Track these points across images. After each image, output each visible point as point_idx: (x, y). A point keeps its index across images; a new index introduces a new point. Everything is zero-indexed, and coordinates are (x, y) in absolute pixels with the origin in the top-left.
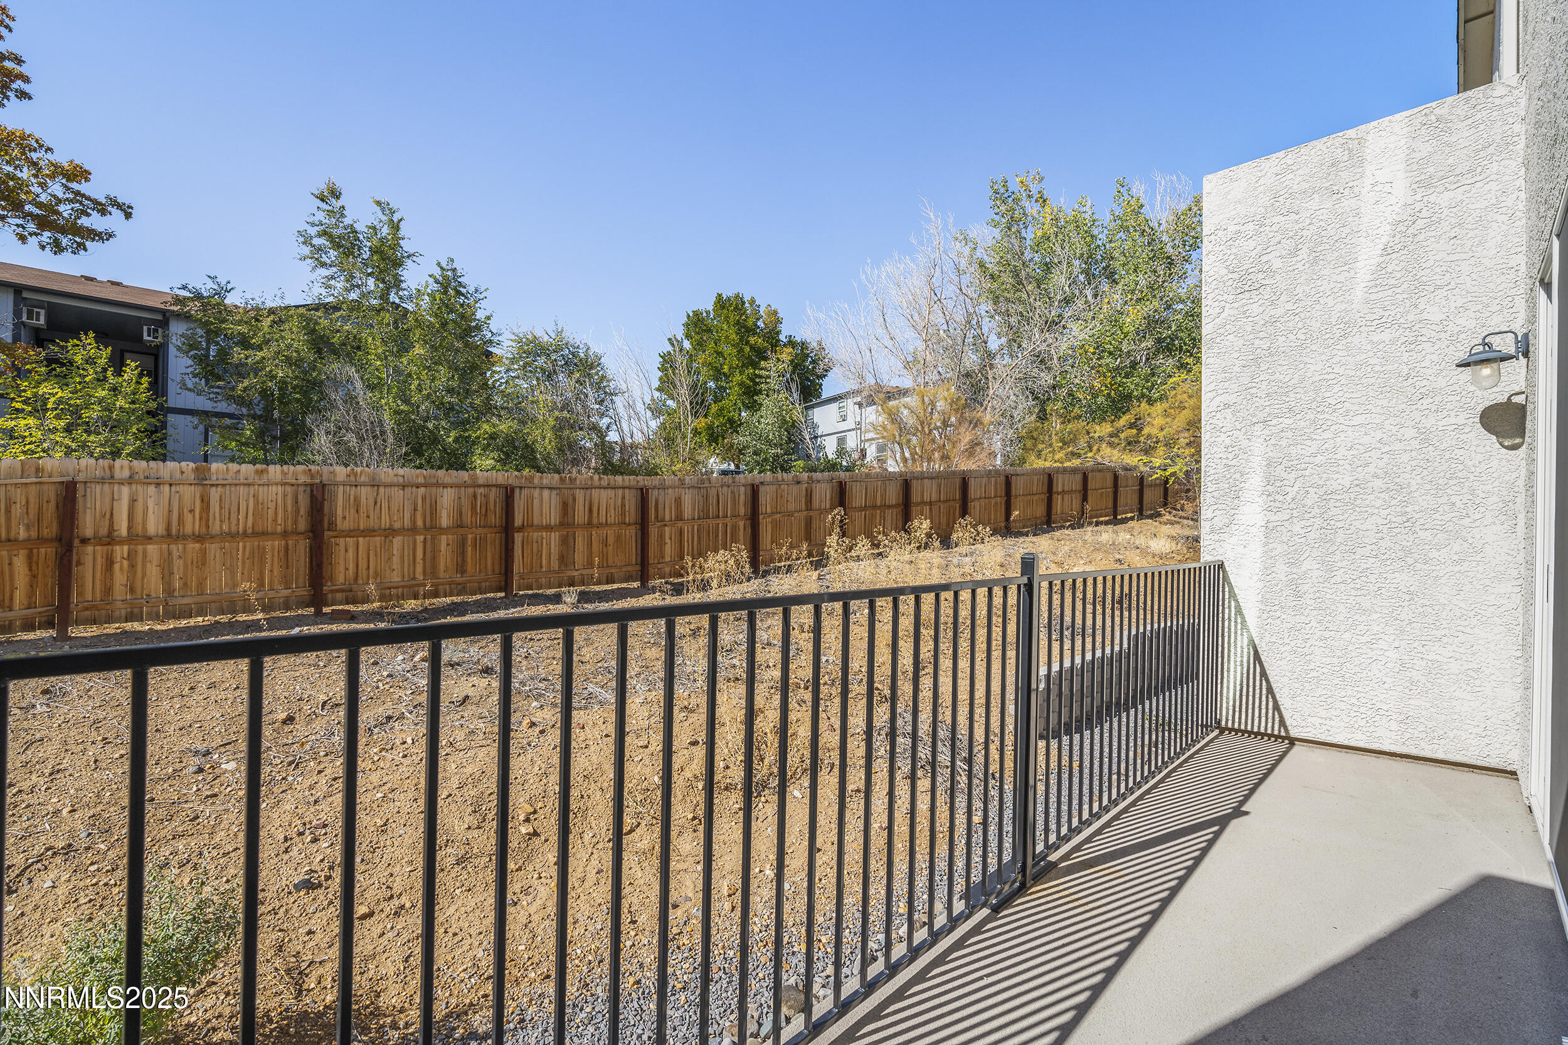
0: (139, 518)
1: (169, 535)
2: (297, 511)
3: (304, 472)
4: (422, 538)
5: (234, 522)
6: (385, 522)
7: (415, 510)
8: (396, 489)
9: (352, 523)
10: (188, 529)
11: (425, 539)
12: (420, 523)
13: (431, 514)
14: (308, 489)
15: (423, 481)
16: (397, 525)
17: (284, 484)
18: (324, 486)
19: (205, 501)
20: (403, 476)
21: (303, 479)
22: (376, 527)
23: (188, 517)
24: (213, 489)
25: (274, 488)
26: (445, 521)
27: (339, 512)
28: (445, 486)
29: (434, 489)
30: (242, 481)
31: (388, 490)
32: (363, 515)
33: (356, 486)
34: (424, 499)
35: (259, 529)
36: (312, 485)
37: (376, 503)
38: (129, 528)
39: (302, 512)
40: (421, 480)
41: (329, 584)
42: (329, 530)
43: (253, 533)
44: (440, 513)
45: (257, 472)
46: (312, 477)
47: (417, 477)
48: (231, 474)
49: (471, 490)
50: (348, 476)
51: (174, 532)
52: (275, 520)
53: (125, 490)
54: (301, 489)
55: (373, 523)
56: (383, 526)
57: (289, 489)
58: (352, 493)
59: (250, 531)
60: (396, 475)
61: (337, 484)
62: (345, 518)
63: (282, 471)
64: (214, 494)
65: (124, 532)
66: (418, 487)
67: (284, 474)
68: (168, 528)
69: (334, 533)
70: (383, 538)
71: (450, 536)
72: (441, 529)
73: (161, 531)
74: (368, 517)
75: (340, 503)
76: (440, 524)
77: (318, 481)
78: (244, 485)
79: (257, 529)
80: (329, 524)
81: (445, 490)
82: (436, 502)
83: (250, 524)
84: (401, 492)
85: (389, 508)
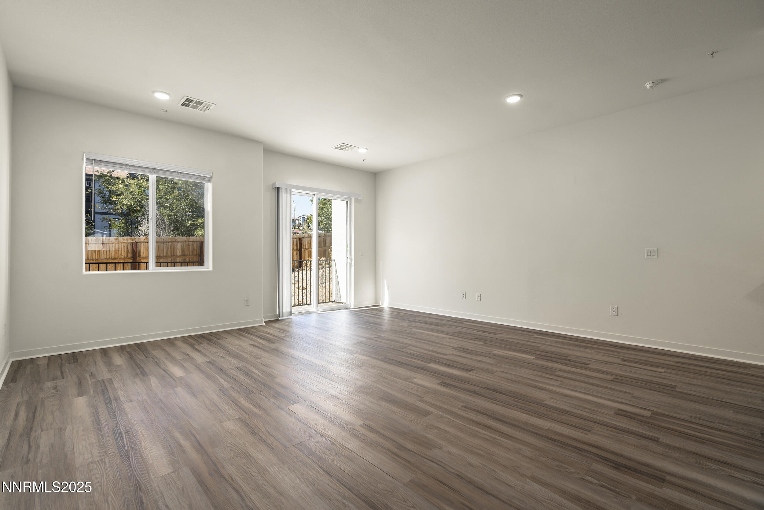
2: (128, 251)
3: (130, 239)
4: (170, 259)
7: (168, 250)
9: (146, 255)
10: (94, 257)
11: (171, 259)
12: (169, 254)
13: (173, 251)
14: (132, 244)
15: (170, 240)
16: (162, 255)
17: (124, 243)
18: (136, 243)
20: (163, 239)
21: (130, 241)
23: (94, 254)
25: (121, 244)
26: (178, 253)
27: (142, 251)
28: (178, 242)
29: (174, 243)
30: (110, 242)
33: (147, 243)
34: (171, 246)
35: (116, 257)
36: (132, 243)
39: (130, 252)
42: (138, 257)
43: (114, 258)
44: (177, 251)
45: (115, 239)
46: (133, 240)
49: (187, 243)
50: (145, 239)
51: (90, 258)
52: (121, 254)
54: (129, 244)
57: (125, 244)
58: (146, 245)
59: (113, 258)
60: (161, 239)
61: (141, 242)
62: (144, 253)
63: (123, 239)
66: (168, 243)
67: (124, 239)
71: (180, 259)
72: (177, 256)
75: (142, 248)
77: (134, 241)
78: (111, 243)
79: (115, 257)
80: (139, 255)
81: (178, 243)
82: (175, 247)
83: (113, 256)
84: (163, 244)
85: (159, 249)
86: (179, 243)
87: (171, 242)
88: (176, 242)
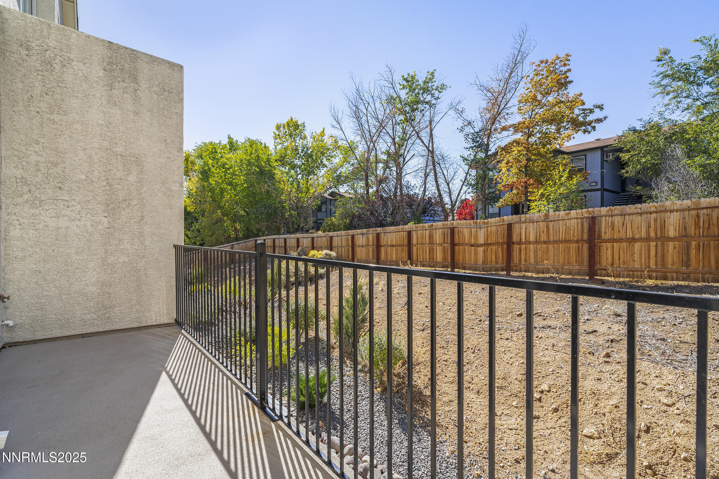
0: (528, 235)
1: (536, 241)
2: (583, 230)
3: (586, 212)
4: (654, 243)
5: (558, 236)
6: (629, 235)
7: (649, 227)
8: (636, 216)
9: (610, 236)
10: (542, 239)
11: (657, 244)
12: (652, 235)
13: (661, 229)
14: (588, 220)
15: (655, 210)
16: (637, 236)
17: (577, 218)
18: (595, 218)
19: (548, 228)
20: (641, 208)
21: (586, 215)
22: (624, 237)
23: (542, 234)
24: (550, 223)
25: (573, 220)
26: (672, 234)
27: (603, 230)
28: (671, 211)
29: (663, 214)
31: (631, 217)
32: (616, 231)
33: (612, 216)
34: (655, 220)
35: (567, 239)
36: (590, 218)
37: (623, 224)
38: (525, 239)
39: (585, 231)
40: (654, 209)
41: (598, 265)
42: (598, 239)
44: (668, 228)
45: (566, 214)
46: (590, 214)
47: (651, 207)
48: (557, 216)
50: (608, 211)
51: (538, 240)
52: (574, 235)
53: (524, 225)
54: (585, 220)
55: (622, 235)
56: (628, 237)
57: (579, 220)
58: (610, 220)
59: (564, 240)
60: (636, 208)
61: (601, 216)
62: (606, 233)
63: (576, 213)
64: (551, 224)
65: (524, 240)
66: (651, 214)
67: (577, 214)
68: (536, 239)
69: (600, 241)
70: (628, 243)
71: (676, 243)
72: (668, 238)
73: (534, 240)
74: (619, 232)
75: (603, 225)
76: (668, 235)
77: (593, 216)
78: (562, 220)
80: (598, 236)
81: (672, 214)
82: (665, 222)
83: (564, 237)
84: (640, 217)
85: (632, 226)
86: (675, 213)
87: (656, 212)
88: (666, 211)
